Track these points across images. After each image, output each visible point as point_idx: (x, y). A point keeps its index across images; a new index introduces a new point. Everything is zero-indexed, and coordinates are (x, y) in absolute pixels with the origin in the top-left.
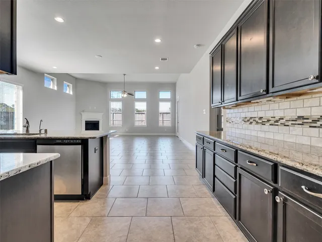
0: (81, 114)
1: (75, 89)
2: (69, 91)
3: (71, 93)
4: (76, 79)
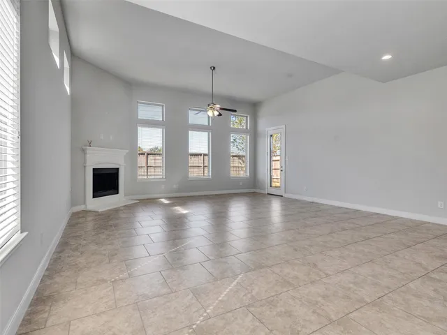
0: (84, 150)
4: (72, 55)
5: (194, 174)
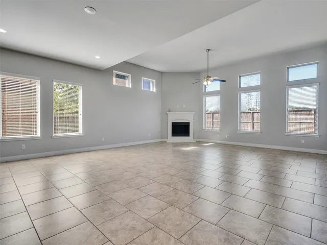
0: (167, 114)
2: (153, 88)
3: (155, 90)
4: (162, 73)
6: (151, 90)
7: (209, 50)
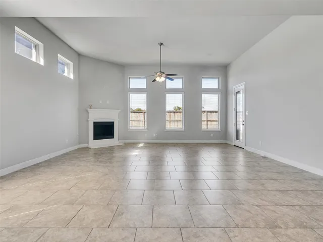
0: (87, 111)
1: (77, 70)
2: (69, 73)
3: (72, 76)
4: (79, 55)
5: (170, 126)
6: (66, 74)
7: (162, 44)
